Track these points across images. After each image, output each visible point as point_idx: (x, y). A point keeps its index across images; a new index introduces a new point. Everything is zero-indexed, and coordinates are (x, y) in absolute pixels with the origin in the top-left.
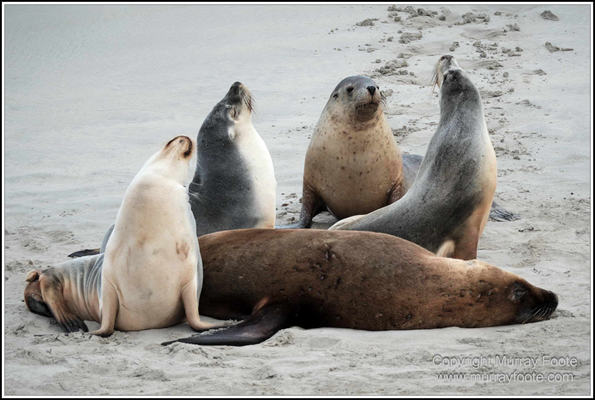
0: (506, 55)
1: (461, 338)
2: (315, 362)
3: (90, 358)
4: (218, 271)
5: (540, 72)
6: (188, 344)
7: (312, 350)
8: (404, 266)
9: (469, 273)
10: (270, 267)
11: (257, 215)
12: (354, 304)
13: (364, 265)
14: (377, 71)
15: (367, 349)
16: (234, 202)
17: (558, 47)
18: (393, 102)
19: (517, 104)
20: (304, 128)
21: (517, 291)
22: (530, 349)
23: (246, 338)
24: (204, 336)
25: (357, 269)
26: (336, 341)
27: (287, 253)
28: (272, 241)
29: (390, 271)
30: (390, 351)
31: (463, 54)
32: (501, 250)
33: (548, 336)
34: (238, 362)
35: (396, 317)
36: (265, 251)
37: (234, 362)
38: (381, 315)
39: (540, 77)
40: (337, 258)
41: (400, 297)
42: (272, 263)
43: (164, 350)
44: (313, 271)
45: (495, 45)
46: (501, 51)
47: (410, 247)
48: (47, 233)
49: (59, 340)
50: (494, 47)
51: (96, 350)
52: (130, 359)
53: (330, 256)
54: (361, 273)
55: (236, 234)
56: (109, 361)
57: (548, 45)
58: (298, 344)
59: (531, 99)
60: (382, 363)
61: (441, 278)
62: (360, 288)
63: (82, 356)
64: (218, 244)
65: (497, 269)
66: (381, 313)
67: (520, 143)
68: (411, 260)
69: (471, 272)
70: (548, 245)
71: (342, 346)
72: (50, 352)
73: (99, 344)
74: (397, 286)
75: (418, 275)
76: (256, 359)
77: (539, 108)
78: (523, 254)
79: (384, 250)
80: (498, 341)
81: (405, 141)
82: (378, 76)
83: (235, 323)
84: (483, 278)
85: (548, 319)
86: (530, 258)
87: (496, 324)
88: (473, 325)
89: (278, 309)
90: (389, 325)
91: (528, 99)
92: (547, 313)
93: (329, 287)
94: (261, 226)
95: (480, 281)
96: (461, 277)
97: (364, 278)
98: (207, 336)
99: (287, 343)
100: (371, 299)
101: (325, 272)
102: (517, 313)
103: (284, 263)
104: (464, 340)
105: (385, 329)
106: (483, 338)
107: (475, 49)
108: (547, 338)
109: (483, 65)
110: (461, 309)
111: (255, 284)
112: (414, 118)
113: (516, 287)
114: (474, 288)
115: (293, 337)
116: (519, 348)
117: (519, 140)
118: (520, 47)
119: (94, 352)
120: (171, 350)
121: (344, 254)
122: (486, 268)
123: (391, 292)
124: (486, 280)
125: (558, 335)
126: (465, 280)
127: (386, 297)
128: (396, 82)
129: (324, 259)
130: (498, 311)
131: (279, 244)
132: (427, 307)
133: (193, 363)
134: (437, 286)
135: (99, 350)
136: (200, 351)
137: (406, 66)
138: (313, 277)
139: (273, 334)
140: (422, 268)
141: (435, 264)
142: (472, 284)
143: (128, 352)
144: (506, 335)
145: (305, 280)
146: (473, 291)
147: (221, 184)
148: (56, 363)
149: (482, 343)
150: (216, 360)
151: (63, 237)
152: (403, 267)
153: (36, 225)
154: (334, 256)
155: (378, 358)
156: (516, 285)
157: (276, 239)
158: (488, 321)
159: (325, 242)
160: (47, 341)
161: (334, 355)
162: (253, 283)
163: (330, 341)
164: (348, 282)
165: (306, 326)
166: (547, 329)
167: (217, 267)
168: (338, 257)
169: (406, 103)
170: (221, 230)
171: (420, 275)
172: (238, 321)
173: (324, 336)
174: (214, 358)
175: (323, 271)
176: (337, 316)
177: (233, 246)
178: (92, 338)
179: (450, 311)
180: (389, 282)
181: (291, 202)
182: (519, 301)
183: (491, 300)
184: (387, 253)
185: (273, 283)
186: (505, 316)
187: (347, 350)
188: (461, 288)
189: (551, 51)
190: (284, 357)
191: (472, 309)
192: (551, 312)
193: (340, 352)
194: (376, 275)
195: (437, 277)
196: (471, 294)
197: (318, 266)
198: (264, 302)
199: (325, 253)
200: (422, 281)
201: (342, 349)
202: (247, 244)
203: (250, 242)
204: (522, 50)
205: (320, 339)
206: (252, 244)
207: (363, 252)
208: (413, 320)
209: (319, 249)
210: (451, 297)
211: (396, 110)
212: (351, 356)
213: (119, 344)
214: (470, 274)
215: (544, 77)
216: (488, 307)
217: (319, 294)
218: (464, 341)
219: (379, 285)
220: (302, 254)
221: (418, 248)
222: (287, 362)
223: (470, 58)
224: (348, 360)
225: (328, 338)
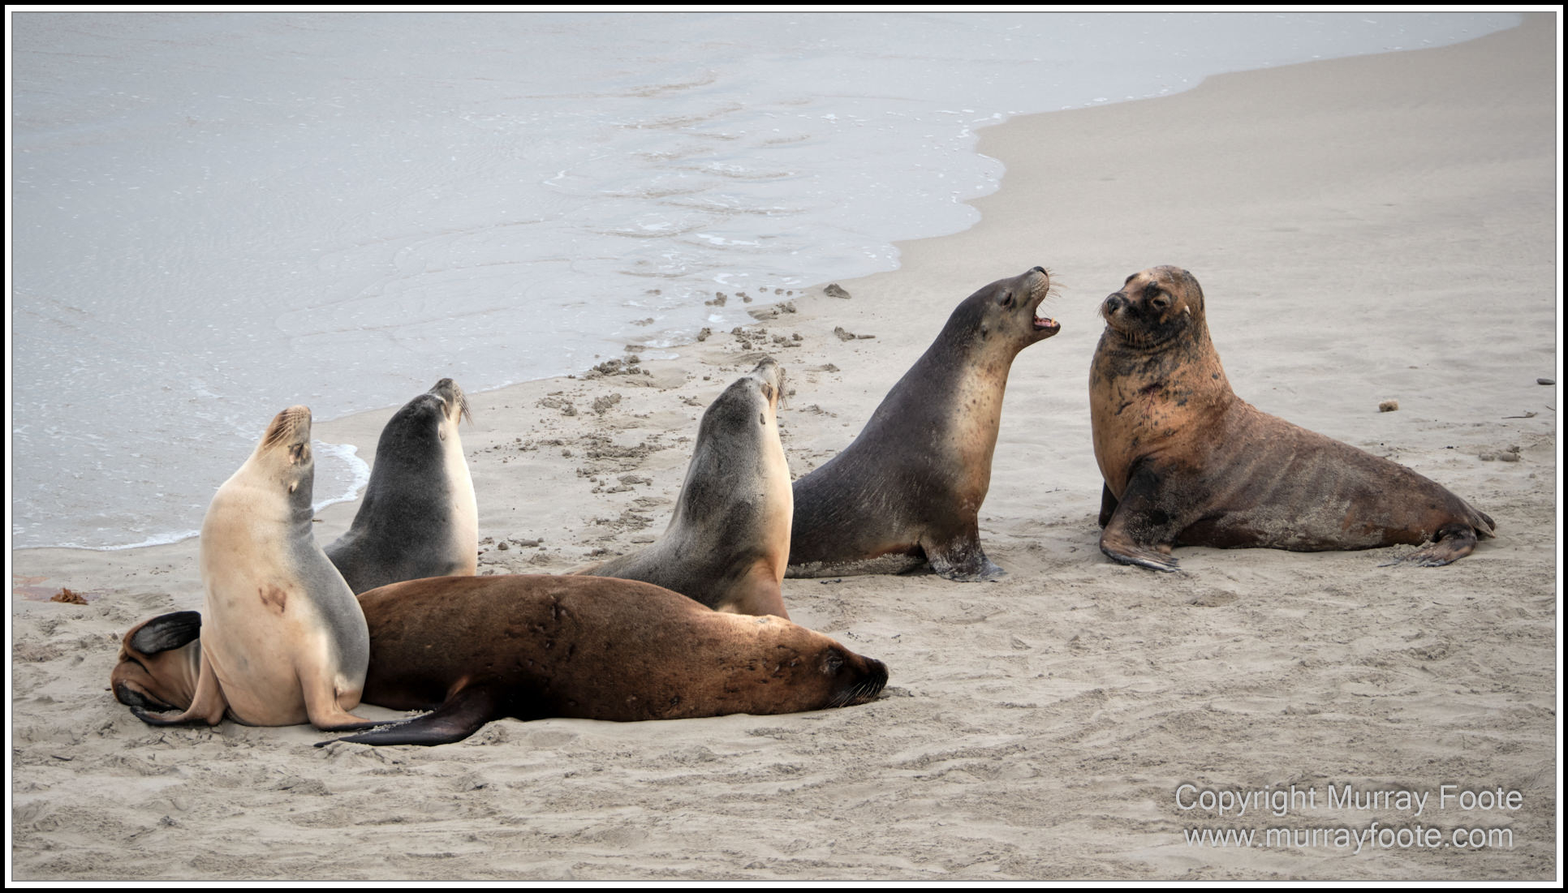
0: (780, 345)
1: (752, 728)
2: (543, 766)
3: (212, 765)
4: (395, 639)
5: (830, 368)
6: (354, 744)
7: (536, 749)
8: (666, 627)
9: (763, 635)
10: (470, 631)
11: (453, 559)
12: (595, 683)
13: (608, 627)
14: (596, 368)
15: (617, 746)
16: (421, 539)
17: (853, 333)
18: (623, 411)
19: (801, 411)
20: (496, 448)
21: (832, 660)
22: (854, 742)
23: (437, 735)
24: (376, 733)
25: (599, 632)
26: (571, 736)
27: (495, 610)
28: (472, 593)
29: (646, 634)
30: (650, 748)
31: (718, 344)
32: (799, 609)
33: (877, 724)
34: (430, 768)
35: (656, 702)
36: (462, 608)
37: (424, 768)
38: (634, 698)
39: (831, 374)
40: (569, 616)
41: (662, 672)
42: (473, 625)
43: (319, 753)
44: (534, 636)
45: (763, 332)
46: (772, 340)
47: (673, 599)
48: (134, 597)
49: (165, 742)
50: (760, 336)
51: (219, 754)
52: (271, 766)
53: (558, 613)
54: (605, 637)
55: (419, 584)
56: (240, 769)
57: (838, 331)
58: (515, 742)
59: (822, 404)
60: (640, 765)
61: (721, 644)
62: (603, 660)
63: (201, 763)
64: (393, 600)
65: (802, 630)
66: (634, 695)
67: (811, 464)
68: (676, 617)
69: (765, 633)
70: (865, 600)
71: (580, 743)
72: (153, 759)
73: (224, 747)
74: (657, 656)
75: (688, 640)
76: (455, 763)
77: (834, 416)
78: (830, 613)
79: (636, 604)
80: (807, 731)
81: (644, 464)
82: (598, 376)
83: (420, 714)
84: (782, 642)
85: (877, 699)
86: (840, 618)
87: (801, 709)
88: (768, 711)
89: (484, 693)
90: (646, 712)
91: (818, 404)
92: (874, 691)
93: (559, 659)
94: (457, 573)
95: (779, 647)
96: (750, 640)
97: (609, 645)
98: (381, 732)
99: (498, 741)
100: (619, 675)
101: (551, 637)
102: (832, 692)
103: (491, 624)
104: (756, 731)
105: (641, 719)
106: (784, 728)
107: (735, 338)
108: (875, 726)
109: (747, 359)
110: (750, 687)
111: (450, 657)
112: (655, 432)
113: (830, 655)
114: (770, 657)
115: (507, 732)
116: (837, 740)
117: (810, 460)
118: (799, 335)
119: (218, 757)
120: (330, 753)
121: (579, 609)
122: (787, 628)
123: (648, 666)
124: (787, 645)
125: (891, 721)
126: (756, 645)
127: (641, 672)
128: (624, 384)
129: (549, 618)
130: (804, 689)
131: (483, 596)
132: (702, 686)
133: (363, 769)
134: (716, 655)
135: (224, 754)
136: (372, 753)
137: (637, 361)
138: (534, 645)
139: (478, 729)
140: (692, 629)
141: (711, 623)
142: (767, 650)
143: (267, 756)
144: (815, 722)
145: (523, 650)
146: (768, 661)
147: (407, 511)
148: (163, 773)
149: (784, 735)
150: (396, 766)
151: (158, 603)
152: (666, 629)
153: (118, 587)
154: (563, 612)
155: (634, 758)
156: (831, 651)
157: (478, 590)
158: (790, 704)
159: (550, 592)
160: (148, 743)
161: (569, 756)
162: (446, 655)
163: (562, 736)
164: (586, 651)
165: (525, 717)
166: (876, 714)
167: (393, 632)
168: (571, 614)
169: (642, 413)
170: (399, 581)
171: (690, 639)
172: (424, 712)
173: (554, 730)
174: (394, 763)
175: (549, 635)
176: (571, 700)
177: (415, 601)
178: (212, 739)
179: (734, 690)
180: (645, 651)
181: (487, 550)
182: (834, 673)
183: (794, 674)
184: (640, 607)
185: (476, 655)
186: (815, 697)
187: (588, 749)
188: (750, 658)
189: (843, 339)
190: (495, 759)
191: (767, 687)
192: (879, 690)
193: (578, 751)
194: (626, 641)
195: (714, 642)
196: (765, 666)
197: (541, 628)
198: (462, 683)
199: (551, 609)
200: (693, 648)
201: (580, 747)
202: (436, 598)
203: (440, 595)
204: (802, 339)
205: (547, 734)
206: (443, 598)
207: (606, 606)
208: (681, 706)
209: (541, 603)
210: (736, 671)
211: (628, 422)
212: (593, 756)
213: (252, 746)
214: (763, 637)
215: (836, 374)
216: (790, 684)
217: (543, 669)
218: (757, 733)
219: (631, 654)
220: (517, 611)
221: (686, 601)
222: (501, 766)
223: (729, 350)
224: (591, 761)
225: (558, 733)
